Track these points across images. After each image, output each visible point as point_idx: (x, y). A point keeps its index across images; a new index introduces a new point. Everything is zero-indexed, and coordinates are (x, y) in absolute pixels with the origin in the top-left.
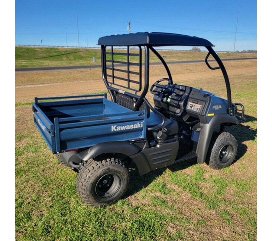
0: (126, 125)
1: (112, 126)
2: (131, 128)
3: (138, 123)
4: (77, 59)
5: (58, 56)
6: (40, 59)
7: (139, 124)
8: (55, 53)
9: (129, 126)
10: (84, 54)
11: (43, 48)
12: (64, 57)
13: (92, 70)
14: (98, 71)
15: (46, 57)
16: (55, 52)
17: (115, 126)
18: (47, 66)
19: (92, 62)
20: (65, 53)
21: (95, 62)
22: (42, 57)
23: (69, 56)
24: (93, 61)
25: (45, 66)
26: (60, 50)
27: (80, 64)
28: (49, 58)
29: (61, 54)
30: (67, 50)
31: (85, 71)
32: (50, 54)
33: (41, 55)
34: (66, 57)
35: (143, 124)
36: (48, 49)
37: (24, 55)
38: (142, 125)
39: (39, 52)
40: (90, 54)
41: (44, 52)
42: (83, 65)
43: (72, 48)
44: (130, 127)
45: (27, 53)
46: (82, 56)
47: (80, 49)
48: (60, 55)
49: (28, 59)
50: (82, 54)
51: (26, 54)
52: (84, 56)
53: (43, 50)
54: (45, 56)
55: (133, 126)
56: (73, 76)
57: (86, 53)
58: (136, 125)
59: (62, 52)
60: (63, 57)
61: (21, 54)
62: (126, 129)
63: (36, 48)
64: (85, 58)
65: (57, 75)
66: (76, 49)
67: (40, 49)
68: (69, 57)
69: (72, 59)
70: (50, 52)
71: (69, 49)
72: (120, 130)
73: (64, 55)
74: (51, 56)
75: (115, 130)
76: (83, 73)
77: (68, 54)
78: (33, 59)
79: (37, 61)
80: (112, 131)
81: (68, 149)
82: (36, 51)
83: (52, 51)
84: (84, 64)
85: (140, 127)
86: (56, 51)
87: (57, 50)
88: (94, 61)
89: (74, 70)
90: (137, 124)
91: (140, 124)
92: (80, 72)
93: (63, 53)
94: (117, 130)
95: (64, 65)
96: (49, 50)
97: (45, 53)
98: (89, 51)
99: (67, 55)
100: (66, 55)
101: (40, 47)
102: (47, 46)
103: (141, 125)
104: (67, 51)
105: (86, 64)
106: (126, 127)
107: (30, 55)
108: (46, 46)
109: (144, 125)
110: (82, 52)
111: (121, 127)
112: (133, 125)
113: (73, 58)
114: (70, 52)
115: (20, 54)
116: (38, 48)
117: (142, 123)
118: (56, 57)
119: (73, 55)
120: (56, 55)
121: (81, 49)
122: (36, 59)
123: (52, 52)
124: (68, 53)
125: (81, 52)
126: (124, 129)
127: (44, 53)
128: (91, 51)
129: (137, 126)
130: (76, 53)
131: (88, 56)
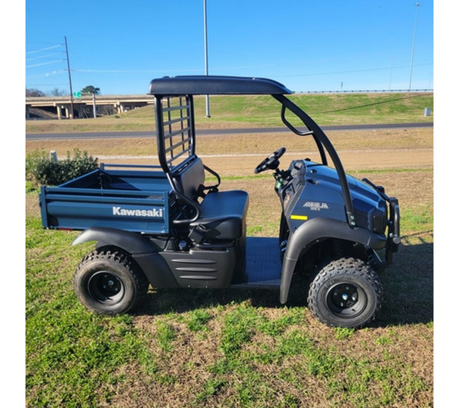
0: (135, 210)
1: (114, 208)
2: (143, 215)
3: (154, 210)
4: (396, 112)
5: (363, 106)
6: (333, 113)
7: (156, 210)
8: (358, 103)
9: (139, 211)
10: (411, 102)
11: (342, 95)
12: (373, 109)
13: (408, 131)
14: (418, 134)
15: (344, 110)
16: (360, 101)
17: (119, 208)
18: (337, 123)
19: (421, 116)
20: (376, 102)
21: (427, 117)
22: (337, 109)
23: (382, 106)
24: (423, 114)
25: (334, 123)
26: (370, 97)
27: (396, 119)
28: (348, 110)
29: (368, 104)
30: (381, 96)
31: (394, 132)
32: (351, 105)
33: (336, 106)
34: (376, 108)
35: (163, 211)
36: (349, 95)
37: (311, 106)
38: (161, 213)
39: (334, 102)
40: (422, 101)
41: (342, 101)
42: (400, 123)
43: (392, 92)
44: (142, 213)
45: (316, 104)
46: (406, 106)
47: (404, 94)
48: (367, 106)
49: (316, 113)
50: (407, 103)
51: (314, 105)
52: (410, 106)
53: (342, 98)
54: (342, 108)
55: (147, 213)
56: (367, 140)
57: (415, 100)
58: (151, 212)
59: (372, 100)
60: (370, 109)
61: (308, 105)
62: (135, 215)
63: (332, 96)
64: (411, 109)
65: (342, 139)
66: (398, 95)
67: (337, 97)
68: (381, 108)
69: (386, 112)
70: (352, 102)
71: (384, 96)
72: (125, 214)
73: (374, 106)
74: (353, 107)
75: (119, 214)
76: (389, 136)
77: (380, 103)
78: (324, 113)
79: (328, 115)
80: (114, 213)
81: (60, 227)
82: (331, 100)
83: (355, 99)
84: (402, 120)
85: (158, 216)
86: (361, 98)
87: (364, 97)
88: (425, 114)
89: (374, 131)
90: (152, 210)
91: (157, 212)
92: (385, 134)
93: (374, 101)
94: (122, 214)
95: (365, 122)
96: (351, 98)
97: (343, 103)
98: (422, 97)
99: (379, 105)
100: (377, 105)
101: (338, 93)
102: (350, 91)
103: (159, 213)
104: (380, 98)
105: (406, 120)
106: (135, 213)
107: (320, 107)
108: (347, 91)
109: (164, 213)
110: (408, 99)
111: (127, 211)
112: (145, 211)
113: (388, 110)
114: (385, 99)
115: (306, 105)
116: (335, 96)
117: (161, 210)
118: (360, 108)
119: (390, 105)
120: (361, 105)
121: (407, 95)
122: (328, 112)
123: (354, 101)
124: (381, 101)
125: (405, 98)
126: (133, 215)
127: (341, 103)
128: (426, 96)
129: (153, 214)
130: (396, 101)
131: (417, 105)
